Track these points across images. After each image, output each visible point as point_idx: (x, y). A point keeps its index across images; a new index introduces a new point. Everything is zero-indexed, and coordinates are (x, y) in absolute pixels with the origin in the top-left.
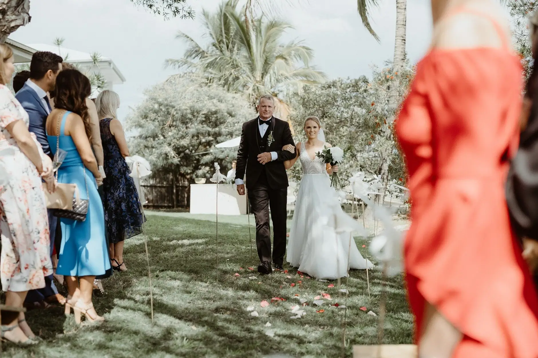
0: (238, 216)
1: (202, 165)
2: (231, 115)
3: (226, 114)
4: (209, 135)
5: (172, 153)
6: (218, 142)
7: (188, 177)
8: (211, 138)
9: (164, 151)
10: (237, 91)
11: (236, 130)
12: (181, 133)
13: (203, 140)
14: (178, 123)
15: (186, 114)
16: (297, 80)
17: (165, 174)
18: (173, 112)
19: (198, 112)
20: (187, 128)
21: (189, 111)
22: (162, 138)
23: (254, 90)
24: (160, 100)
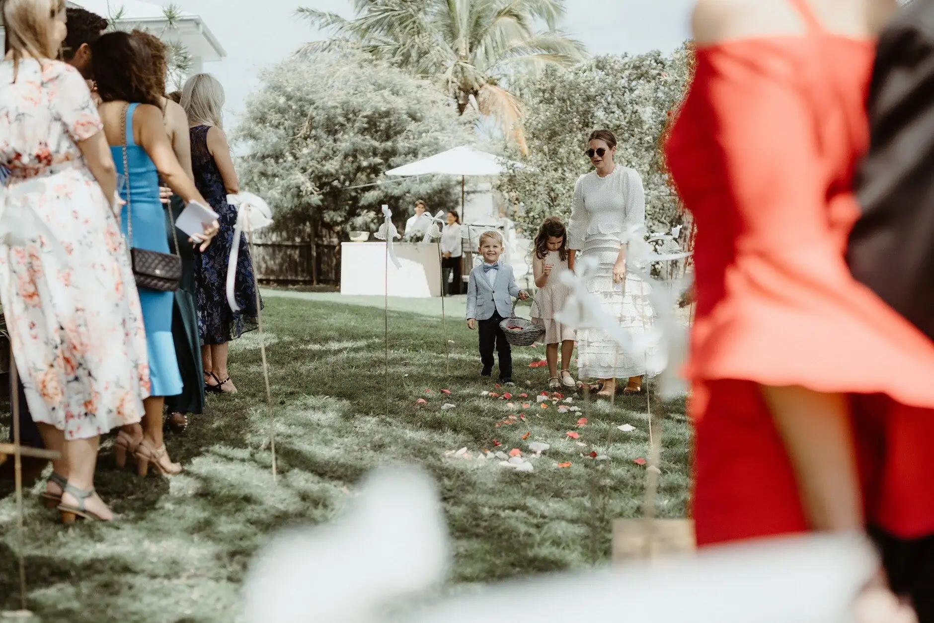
0: (428, 299)
1: (363, 207)
2: (414, 118)
3: (405, 117)
4: (375, 154)
5: (309, 186)
6: (390, 167)
7: (338, 228)
8: (378, 160)
9: (293, 182)
10: (425, 74)
11: (423, 146)
12: (324, 149)
13: (365, 164)
14: (321, 132)
15: (335, 117)
16: (533, 56)
17: (297, 224)
18: (311, 111)
19: (356, 113)
20: (335, 141)
21: (339, 111)
22: (290, 158)
23: (455, 73)
24: (289, 89)
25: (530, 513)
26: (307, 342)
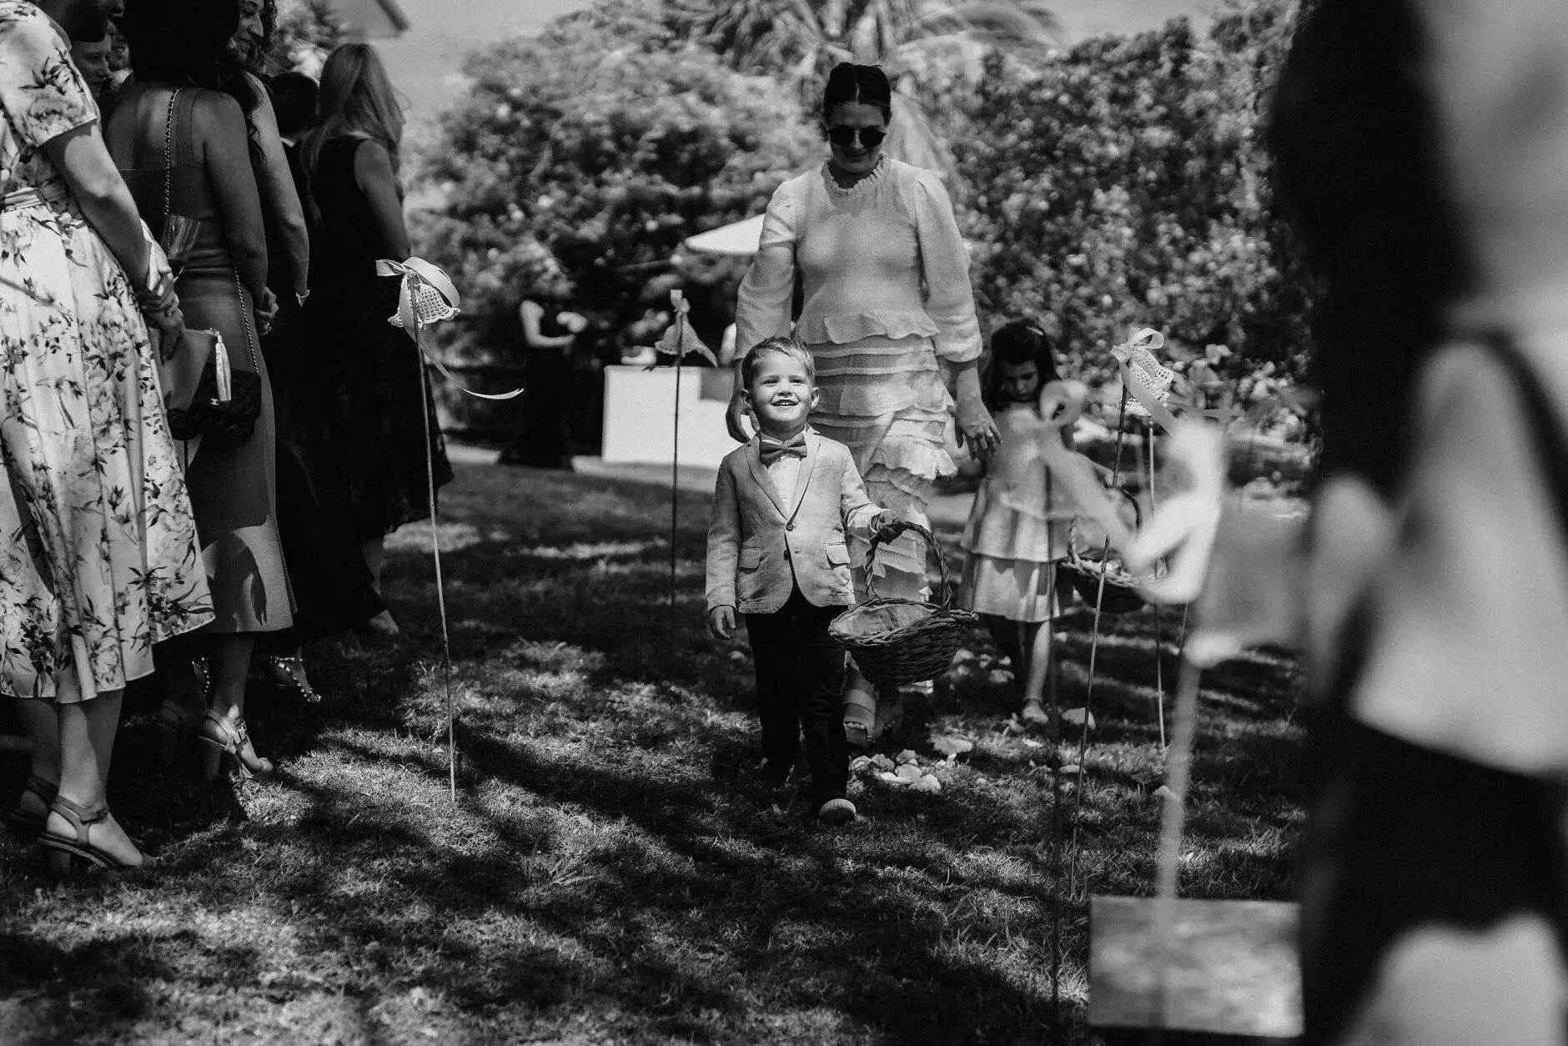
1: (647, 304)
2: (742, 145)
3: (725, 142)
4: (669, 209)
6: (696, 232)
7: (601, 342)
8: (675, 219)
9: (522, 258)
10: (764, 66)
12: (579, 200)
13: (652, 225)
14: (573, 169)
15: (598, 140)
16: (961, 38)
18: (556, 130)
19: (636, 133)
20: (598, 184)
21: (606, 130)
22: (518, 215)
23: (818, 65)
24: (516, 92)
25: (933, 873)
26: (533, 545)
